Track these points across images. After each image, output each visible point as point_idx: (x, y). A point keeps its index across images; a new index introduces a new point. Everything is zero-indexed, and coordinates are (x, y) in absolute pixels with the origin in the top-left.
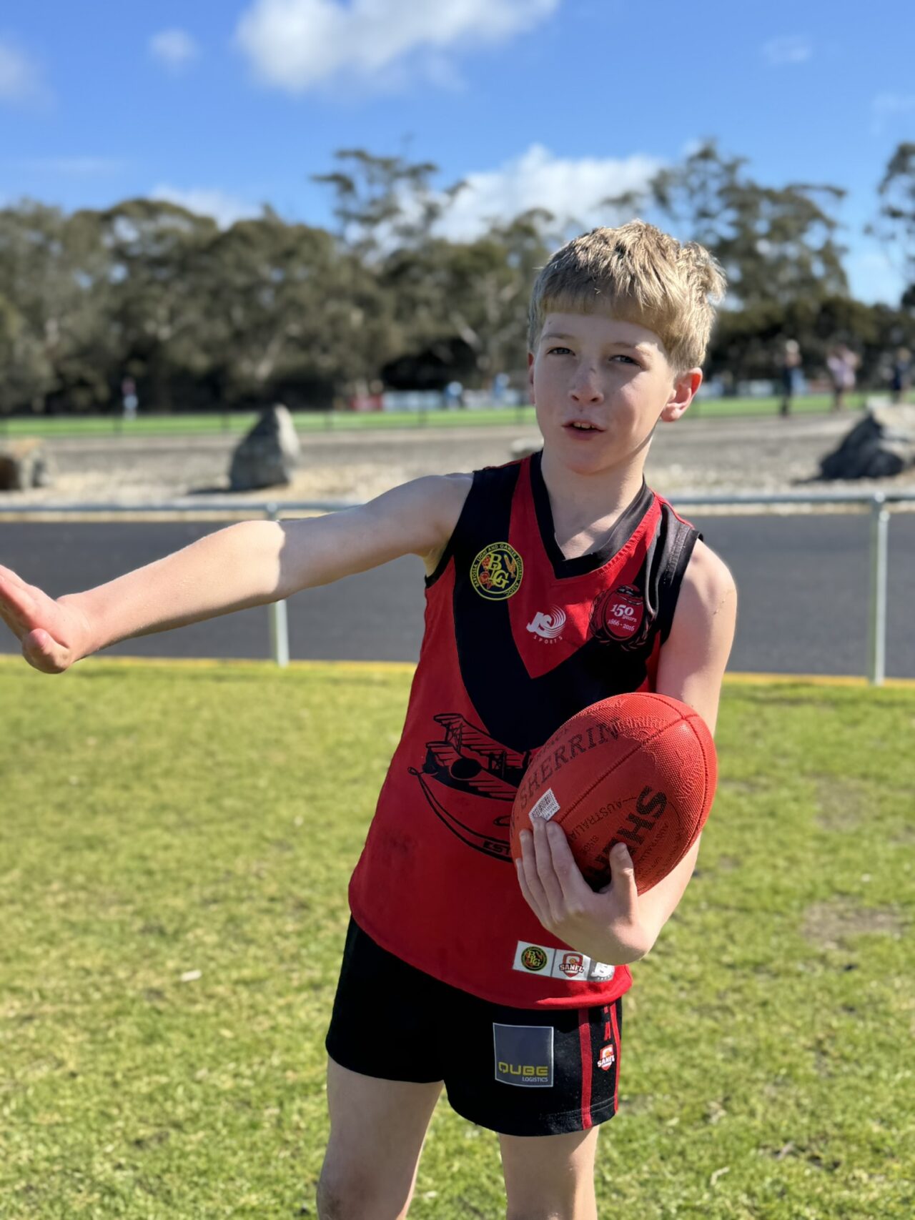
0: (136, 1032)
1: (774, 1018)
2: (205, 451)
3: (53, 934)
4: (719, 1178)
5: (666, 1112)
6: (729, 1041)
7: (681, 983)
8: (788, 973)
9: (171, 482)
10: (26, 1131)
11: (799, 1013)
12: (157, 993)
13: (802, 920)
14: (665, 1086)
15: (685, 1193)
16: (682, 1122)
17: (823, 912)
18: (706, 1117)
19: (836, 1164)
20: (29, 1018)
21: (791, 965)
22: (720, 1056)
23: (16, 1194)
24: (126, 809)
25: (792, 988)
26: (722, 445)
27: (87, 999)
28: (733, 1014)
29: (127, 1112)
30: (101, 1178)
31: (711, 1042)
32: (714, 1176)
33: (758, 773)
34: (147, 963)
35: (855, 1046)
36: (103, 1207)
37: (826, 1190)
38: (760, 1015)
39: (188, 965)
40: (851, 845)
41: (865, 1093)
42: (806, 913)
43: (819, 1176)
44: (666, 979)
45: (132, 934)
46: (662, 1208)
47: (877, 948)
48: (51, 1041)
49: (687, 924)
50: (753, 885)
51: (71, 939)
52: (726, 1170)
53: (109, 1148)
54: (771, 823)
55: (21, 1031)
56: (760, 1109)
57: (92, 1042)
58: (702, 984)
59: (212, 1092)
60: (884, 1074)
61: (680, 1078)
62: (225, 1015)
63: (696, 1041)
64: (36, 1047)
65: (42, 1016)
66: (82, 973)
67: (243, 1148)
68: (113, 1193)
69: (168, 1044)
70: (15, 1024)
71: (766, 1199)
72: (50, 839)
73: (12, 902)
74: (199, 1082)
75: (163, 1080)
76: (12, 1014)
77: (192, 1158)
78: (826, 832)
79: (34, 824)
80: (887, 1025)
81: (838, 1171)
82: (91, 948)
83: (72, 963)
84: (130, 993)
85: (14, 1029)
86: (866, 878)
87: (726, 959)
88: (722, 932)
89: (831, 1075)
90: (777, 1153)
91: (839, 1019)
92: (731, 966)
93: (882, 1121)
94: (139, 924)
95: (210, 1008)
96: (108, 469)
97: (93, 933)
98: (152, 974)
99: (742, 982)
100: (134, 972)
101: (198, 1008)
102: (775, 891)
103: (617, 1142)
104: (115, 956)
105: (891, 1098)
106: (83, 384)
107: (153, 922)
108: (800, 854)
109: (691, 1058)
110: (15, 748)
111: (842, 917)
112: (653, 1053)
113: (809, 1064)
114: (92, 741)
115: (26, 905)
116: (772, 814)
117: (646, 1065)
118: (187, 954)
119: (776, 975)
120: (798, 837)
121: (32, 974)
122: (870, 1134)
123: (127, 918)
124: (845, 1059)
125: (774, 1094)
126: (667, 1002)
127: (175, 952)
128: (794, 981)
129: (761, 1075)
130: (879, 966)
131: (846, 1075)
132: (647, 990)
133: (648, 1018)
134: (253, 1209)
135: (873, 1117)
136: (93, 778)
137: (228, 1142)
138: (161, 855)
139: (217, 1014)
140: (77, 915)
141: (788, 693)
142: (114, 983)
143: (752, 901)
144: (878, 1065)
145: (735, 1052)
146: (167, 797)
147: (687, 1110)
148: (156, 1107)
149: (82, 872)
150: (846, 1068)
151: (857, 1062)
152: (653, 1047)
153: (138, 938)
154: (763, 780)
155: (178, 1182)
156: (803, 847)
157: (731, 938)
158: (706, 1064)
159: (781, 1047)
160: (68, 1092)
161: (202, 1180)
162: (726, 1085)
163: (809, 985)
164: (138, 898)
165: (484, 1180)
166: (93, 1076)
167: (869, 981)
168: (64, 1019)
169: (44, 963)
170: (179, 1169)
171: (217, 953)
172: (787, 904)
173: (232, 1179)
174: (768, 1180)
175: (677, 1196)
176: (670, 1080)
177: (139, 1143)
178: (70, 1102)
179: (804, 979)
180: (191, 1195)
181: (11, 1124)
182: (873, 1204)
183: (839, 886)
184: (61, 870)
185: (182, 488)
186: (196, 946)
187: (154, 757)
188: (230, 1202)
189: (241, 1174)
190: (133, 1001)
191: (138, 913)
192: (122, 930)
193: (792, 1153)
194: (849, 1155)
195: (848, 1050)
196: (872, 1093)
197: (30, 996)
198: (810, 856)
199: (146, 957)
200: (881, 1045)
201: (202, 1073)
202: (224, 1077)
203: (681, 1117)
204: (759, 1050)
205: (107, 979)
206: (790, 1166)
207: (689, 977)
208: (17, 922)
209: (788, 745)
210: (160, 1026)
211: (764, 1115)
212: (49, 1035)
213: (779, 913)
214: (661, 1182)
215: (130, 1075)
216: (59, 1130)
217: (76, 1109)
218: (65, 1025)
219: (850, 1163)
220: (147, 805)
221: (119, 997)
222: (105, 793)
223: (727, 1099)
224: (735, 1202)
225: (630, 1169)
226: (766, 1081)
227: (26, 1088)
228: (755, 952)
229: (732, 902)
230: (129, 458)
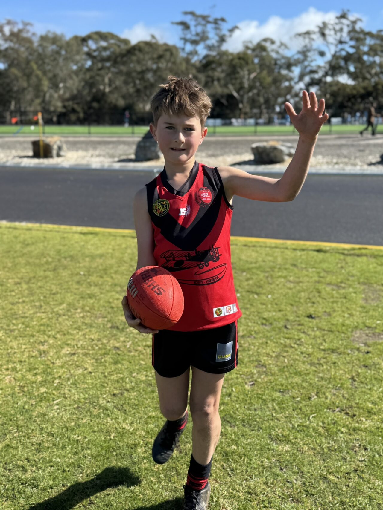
0: (111, 360)
1: (337, 368)
2: (124, 143)
3: (79, 327)
4: (313, 417)
5: (296, 396)
6: (321, 375)
7: (304, 355)
8: (344, 353)
9: (112, 156)
10: (76, 389)
11: (347, 367)
12: (118, 348)
13: (352, 336)
14: (296, 387)
15: (300, 421)
16: (301, 399)
17: (360, 333)
18: (310, 398)
19: (354, 415)
20: (74, 354)
21: (346, 351)
22: (317, 379)
23: (75, 408)
24: (102, 285)
25: (345, 358)
26: (340, 146)
27: (94, 349)
28: (323, 366)
29: (110, 385)
30: (103, 405)
31: (314, 375)
32: (311, 416)
33: (341, 282)
34: (113, 338)
35: (366, 379)
36: (104, 414)
37: (350, 423)
38: (333, 367)
39: (128, 340)
40: (374, 310)
41: (368, 394)
42: (354, 334)
43: (348, 419)
44: (299, 353)
45: (107, 328)
46: (292, 425)
47: (379, 347)
48: (82, 361)
49: (309, 335)
50: (335, 323)
51: (86, 329)
52: (315, 415)
53: (105, 396)
54: (344, 301)
55: (71, 358)
56: (329, 397)
57: (96, 362)
58: (312, 356)
59: (139, 381)
60: (375, 388)
61: (302, 385)
62: (142, 356)
63: (309, 374)
64: (77, 363)
65: (78, 353)
66: (91, 340)
67: (150, 398)
68: (107, 410)
69: (123, 365)
70: (69, 355)
71: (328, 424)
72: (75, 294)
73: (64, 315)
74: (134, 377)
75: (122, 376)
76: (68, 352)
77: (133, 400)
78: (365, 305)
79: (69, 288)
80: (379, 372)
81: (355, 418)
82: (93, 332)
83: (87, 336)
84: (108, 348)
85: (69, 357)
86: (378, 322)
87: (322, 347)
88: (321, 338)
89: (356, 387)
90: (334, 411)
91: (362, 369)
92: (324, 350)
93: (373, 403)
94: (109, 325)
95: (136, 354)
96: (86, 150)
97: (94, 327)
98: (115, 342)
99: (327, 355)
100: (109, 341)
101: (132, 354)
102: (343, 325)
103: (278, 404)
104: (102, 336)
105: (377, 396)
106: (74, 111)
107: (115, 324)
108: (354, 313)
109: (306, 379)
110: (59, 260)
111: (367, 335)
112: (293, 377)
113: (348, 383)
114: (87, 259)
115: (69, 316)
116: (345, 298)
117: (290, 380)
118: (127, 336)
119: (340, 354)
120: (354, 306)
121: (74, 340)
122: (368, 407)
123: (105, 323)
124: (362, 382)
125: (335, 392)
126: (299, 361)
127: (123, 335)
128: (346, 356)
129: (331, 386)
130: (379, 353)
131: (362, 388)
132: (292, 356)
133: (292, 366)
134: (154, 417)
135: (369, 402)
136: (89, 273)
137: (144, 396)
138: (115, 301)
139: (139, 356)
140: (87, 321)
141: (357, 252)
142: (102, 344)
143: (334, 328)
144: (374, 386)
145: (322, 378)
146: (116, 281)
147: (303, 395)
148: (119, 384)
149: (88, 306)
150: (362, 385)
151: (366, 384)
152: (293, 375)
153: (110, 329)
154: (343, 285)
155: (128, 408)
156: (355, 310)
157: (325, 341)
158: (311, 381)
159: (339, 377)
160: (89, 378)
161: (136, 407)
162: (318, 388)
163: (352, 357)
164: (109, 316)
165: (232, 412)
166: (98, 374)
167: (374, 358)
168: (86, 355)
169: (77, 336)
170: (128, 403)
171: (138, 336)
172: (347, 330)
173: (146, 407)
174: (330, 418)
175: (297, 422)
176: (298, 386)
177: (114, 395)
178: (90, 381)
179: (350, 355)
180: (133, 412)
181: (71, 387)
182: (366, 428)
183: (367, 325)
184: (81, 305)
185: (116, 159)
186: (130, 333)
187: (111, 266)
188: (146, 414)
189: (149, 406)
190: (110, 350)
191: (109, 321)
192: (104, 326)
193: (340, 411)
194: (359, 413)
195: (363, 380)
196: (370, 394)
197: (74, 346)
198: (358, 313)
199: (113, 336)
200: (376, 379)
201: (134, 375)
202: (142, 376)
203: (301, 398)
204: (331, 378)
205: (100, 343)
206: (338, 415)
207: (308, 353)
208: (66, 322)
209: (354, 272)
210: (119, 359)
211: (330, 399)
212: (81, 360)
213: (343, 333)
214: (293, 417)
215: (110, 374)
216: (87, 390)
217: (92, 383)
218: (87, 357)
219: (359, 415)
220: (110, 284)
221: (105, 349)
222: (93, 278)
223: (317, 393)
224: (318, 425)
225: (282, 413)
226: (333, 388)
227: (75, 376)
228: (333, 346)
229: (326, 329)
230: (95, 145)
